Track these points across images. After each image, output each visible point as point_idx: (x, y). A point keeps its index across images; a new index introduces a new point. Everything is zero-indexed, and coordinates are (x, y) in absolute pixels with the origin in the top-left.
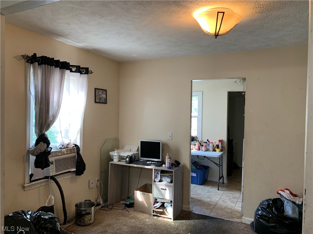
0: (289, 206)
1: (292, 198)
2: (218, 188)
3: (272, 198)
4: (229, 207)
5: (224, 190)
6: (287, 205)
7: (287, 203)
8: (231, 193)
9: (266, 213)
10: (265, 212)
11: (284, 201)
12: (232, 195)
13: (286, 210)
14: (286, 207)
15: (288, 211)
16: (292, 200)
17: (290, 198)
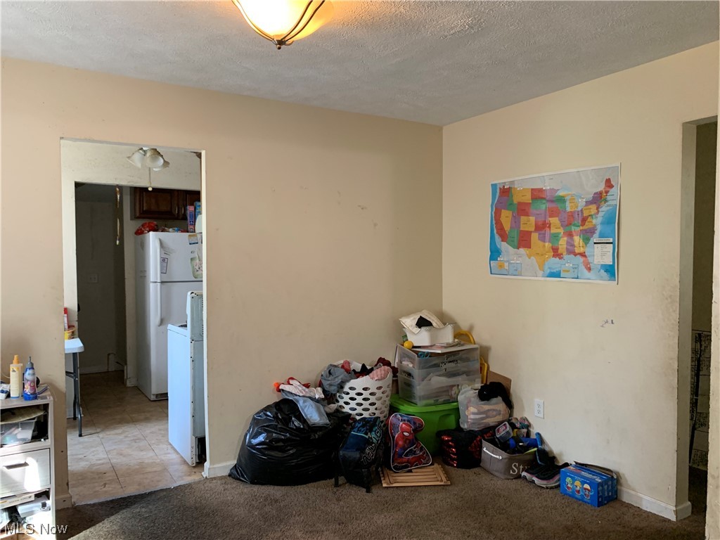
0: (311, 407)
1: (306, 392)
2: (81, 431)
3: (271, 402)
4: (146, 461)
5: (93, 432)
6: (306, 406)
7: (304, 402)
8: (117, 434)
9: (278, 434)
10: (275, 433)
11: (298, 401)
12: (126, 437)
13: (306, 416)
14: (305, 411)
15: (311, 417)
16: (308, 395)
17: (304, 393)
